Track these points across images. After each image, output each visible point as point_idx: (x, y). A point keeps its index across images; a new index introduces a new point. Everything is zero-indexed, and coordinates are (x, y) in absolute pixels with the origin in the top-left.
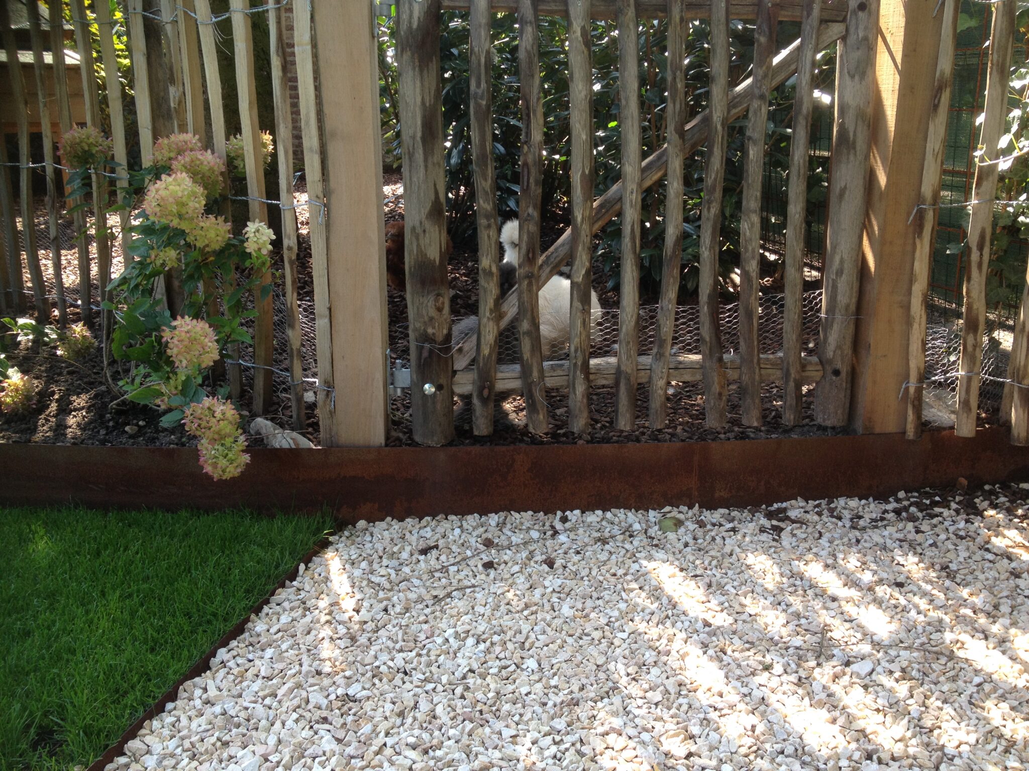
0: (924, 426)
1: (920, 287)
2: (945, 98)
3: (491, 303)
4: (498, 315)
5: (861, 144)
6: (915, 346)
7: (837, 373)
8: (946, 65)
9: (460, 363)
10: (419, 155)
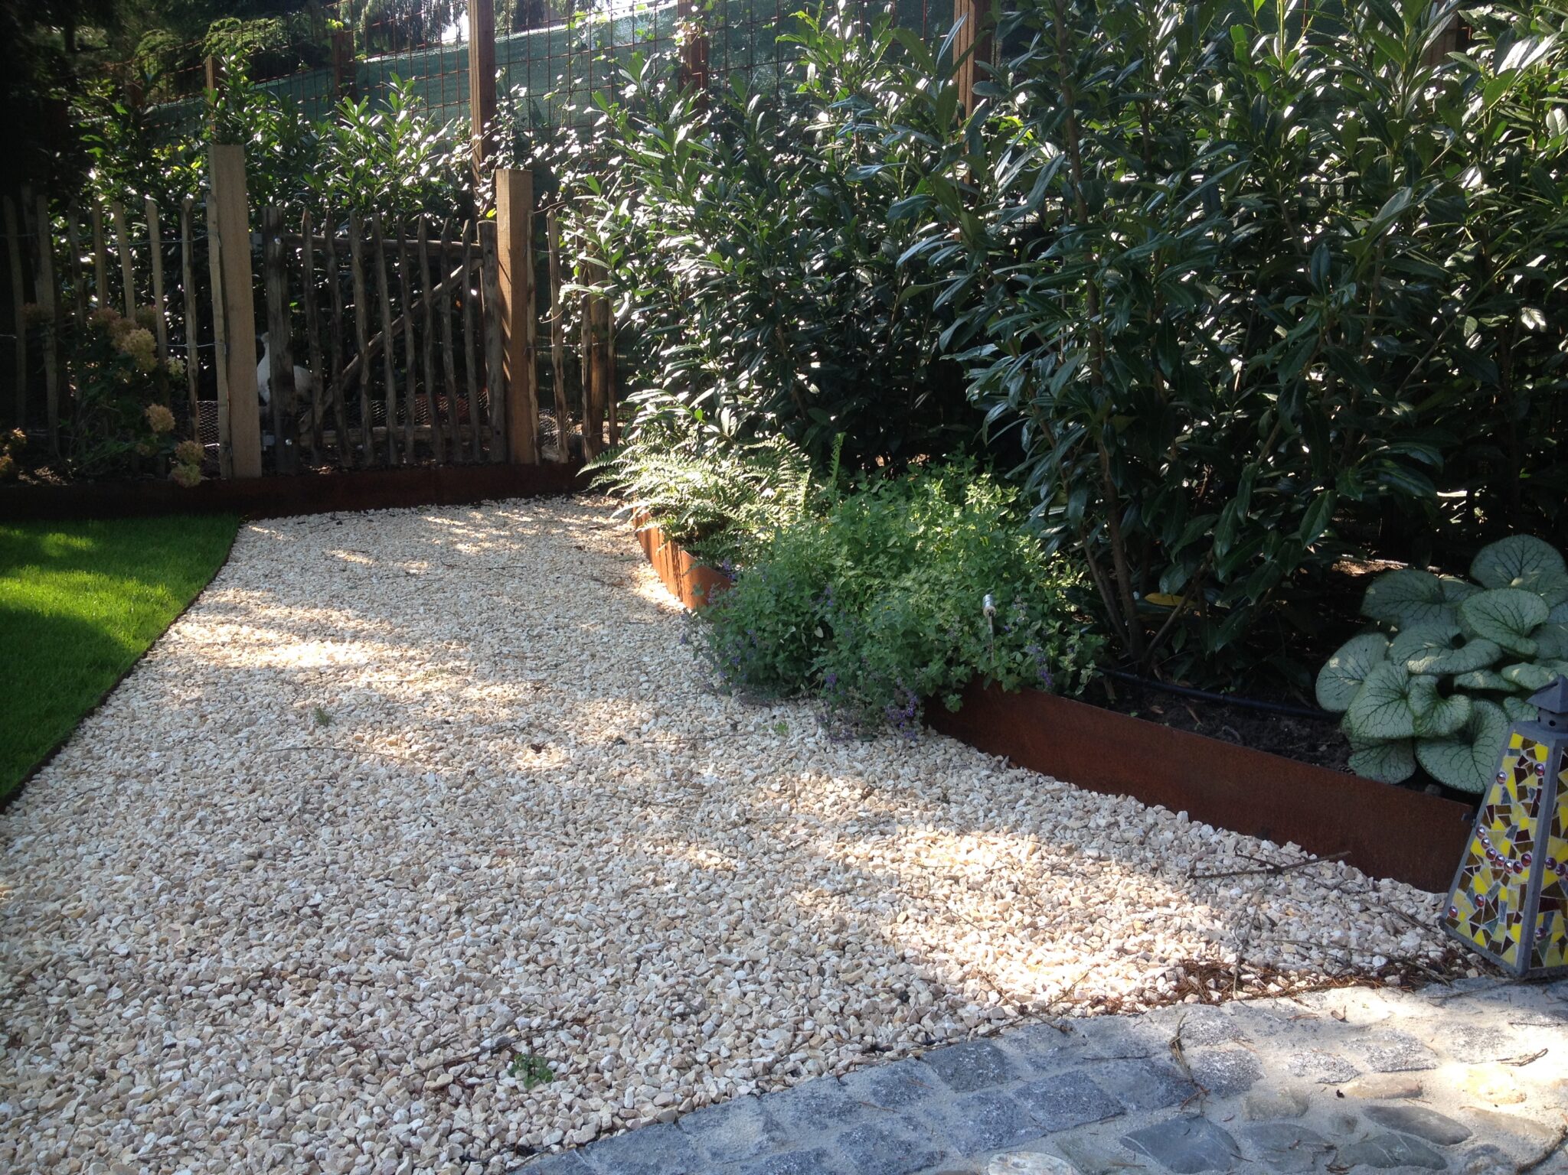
0: (544, 461)
1: (532, 387)
2: (533, 296)
3: (320, 395)
4: (323, 402)
5: (496, 317)
6: (534, 417)
7: (498, 433)
8: (531, 280)
9: (303, 429)
10: (280, 318)
